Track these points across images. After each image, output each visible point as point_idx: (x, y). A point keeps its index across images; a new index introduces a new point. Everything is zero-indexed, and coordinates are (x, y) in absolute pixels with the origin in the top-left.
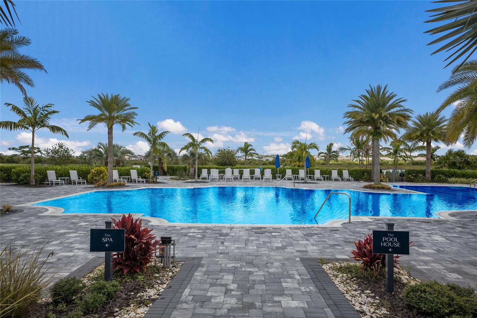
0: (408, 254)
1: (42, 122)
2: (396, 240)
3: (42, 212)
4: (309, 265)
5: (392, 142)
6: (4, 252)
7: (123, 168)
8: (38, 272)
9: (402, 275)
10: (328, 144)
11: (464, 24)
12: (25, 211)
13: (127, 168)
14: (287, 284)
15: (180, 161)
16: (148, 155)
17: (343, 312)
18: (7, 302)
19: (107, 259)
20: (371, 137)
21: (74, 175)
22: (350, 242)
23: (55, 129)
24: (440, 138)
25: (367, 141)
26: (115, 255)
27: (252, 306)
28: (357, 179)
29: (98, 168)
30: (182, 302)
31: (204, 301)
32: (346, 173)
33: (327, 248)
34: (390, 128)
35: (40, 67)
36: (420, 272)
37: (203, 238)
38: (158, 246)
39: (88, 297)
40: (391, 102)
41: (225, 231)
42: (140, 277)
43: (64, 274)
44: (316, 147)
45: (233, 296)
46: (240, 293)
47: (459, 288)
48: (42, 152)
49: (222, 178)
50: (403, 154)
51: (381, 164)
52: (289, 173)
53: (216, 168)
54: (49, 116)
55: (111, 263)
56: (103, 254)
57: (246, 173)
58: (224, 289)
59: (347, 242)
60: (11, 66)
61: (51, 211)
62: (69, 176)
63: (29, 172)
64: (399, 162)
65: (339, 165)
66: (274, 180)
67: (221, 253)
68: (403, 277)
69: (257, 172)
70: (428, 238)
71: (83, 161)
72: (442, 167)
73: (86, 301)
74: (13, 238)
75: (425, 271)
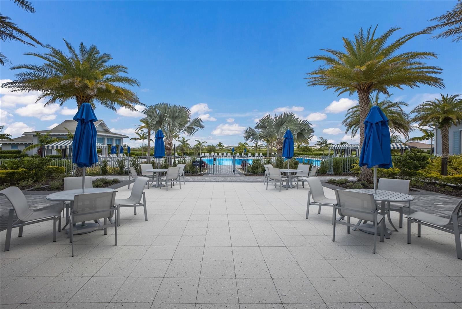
1: (146, 137)
32: (261, 154)
49: (210, 156)
52: (238, 154)
53: (208, 152)
57: (220, 154)
69: (225, 154)
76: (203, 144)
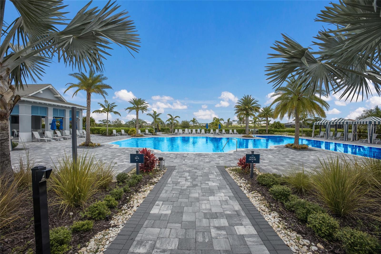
0: (259, 163)
1: (111, 110)
2: (255, 157)
3: (111, 147)
4: (220, 169)
5: (253, 118)
6: (99, 162)
7: (143, 129)
8: (111, 170)
9: (256, 171)
10: (228, 119)
11: (278, 73)
12: (105, 146)
13: (144, 129)
14: (211, 176)
15: (166, 126)
16: (153, 123)
17: (233, 187)
18: (101, 180)
19: (137, 166)
20: (245, 116)
21: (123, 132)
22: (237, 159)
23: (116, 113)
24: (271, 116)
25: (244, 118)
26: (140, 164)
27: (196, 185)
28: (240, 133)
29: (133, 129)
30: (168, 184)
31: (177, 183)
32: (235, 131)
33: (228, 162)
34: (253, 112)
35: (111, 88)
36: (263, 170)
37: (176, 158)
38: (157, 161)
39: (130, 180)
40: (253, 102)
41: (185, 155)
42: (150, 173)
43: (121, 171)
44: (223, 120)
45: (189, 181)
46: (192, 180)
47: (277, 175)
48: (111, 122)
49: (184, 133)
50: (258, 123)
51: (249, 127)
52: (212, 131)
53: (181, 129)
54: (114, 107)
55: (139, 168)
56: (135, 164)
57: (194, 131)
58: (185, 179)
59: (236, 159)
60: (100, 88)
61: (115, 146)
62: (121, 132)
63: (106, 130)
64: (256, 126)
65: (233, 127)
66: (206, 134)
67: (184, 164)
68: (257, 172)
69: (199, 130)
70: (267, 156)
71: (126, 126)
72: (272, 128)
73: (130, 182)
74: (101, 156)
75: (265, 169)
76: (175, 119)
